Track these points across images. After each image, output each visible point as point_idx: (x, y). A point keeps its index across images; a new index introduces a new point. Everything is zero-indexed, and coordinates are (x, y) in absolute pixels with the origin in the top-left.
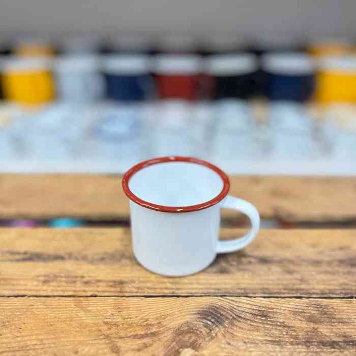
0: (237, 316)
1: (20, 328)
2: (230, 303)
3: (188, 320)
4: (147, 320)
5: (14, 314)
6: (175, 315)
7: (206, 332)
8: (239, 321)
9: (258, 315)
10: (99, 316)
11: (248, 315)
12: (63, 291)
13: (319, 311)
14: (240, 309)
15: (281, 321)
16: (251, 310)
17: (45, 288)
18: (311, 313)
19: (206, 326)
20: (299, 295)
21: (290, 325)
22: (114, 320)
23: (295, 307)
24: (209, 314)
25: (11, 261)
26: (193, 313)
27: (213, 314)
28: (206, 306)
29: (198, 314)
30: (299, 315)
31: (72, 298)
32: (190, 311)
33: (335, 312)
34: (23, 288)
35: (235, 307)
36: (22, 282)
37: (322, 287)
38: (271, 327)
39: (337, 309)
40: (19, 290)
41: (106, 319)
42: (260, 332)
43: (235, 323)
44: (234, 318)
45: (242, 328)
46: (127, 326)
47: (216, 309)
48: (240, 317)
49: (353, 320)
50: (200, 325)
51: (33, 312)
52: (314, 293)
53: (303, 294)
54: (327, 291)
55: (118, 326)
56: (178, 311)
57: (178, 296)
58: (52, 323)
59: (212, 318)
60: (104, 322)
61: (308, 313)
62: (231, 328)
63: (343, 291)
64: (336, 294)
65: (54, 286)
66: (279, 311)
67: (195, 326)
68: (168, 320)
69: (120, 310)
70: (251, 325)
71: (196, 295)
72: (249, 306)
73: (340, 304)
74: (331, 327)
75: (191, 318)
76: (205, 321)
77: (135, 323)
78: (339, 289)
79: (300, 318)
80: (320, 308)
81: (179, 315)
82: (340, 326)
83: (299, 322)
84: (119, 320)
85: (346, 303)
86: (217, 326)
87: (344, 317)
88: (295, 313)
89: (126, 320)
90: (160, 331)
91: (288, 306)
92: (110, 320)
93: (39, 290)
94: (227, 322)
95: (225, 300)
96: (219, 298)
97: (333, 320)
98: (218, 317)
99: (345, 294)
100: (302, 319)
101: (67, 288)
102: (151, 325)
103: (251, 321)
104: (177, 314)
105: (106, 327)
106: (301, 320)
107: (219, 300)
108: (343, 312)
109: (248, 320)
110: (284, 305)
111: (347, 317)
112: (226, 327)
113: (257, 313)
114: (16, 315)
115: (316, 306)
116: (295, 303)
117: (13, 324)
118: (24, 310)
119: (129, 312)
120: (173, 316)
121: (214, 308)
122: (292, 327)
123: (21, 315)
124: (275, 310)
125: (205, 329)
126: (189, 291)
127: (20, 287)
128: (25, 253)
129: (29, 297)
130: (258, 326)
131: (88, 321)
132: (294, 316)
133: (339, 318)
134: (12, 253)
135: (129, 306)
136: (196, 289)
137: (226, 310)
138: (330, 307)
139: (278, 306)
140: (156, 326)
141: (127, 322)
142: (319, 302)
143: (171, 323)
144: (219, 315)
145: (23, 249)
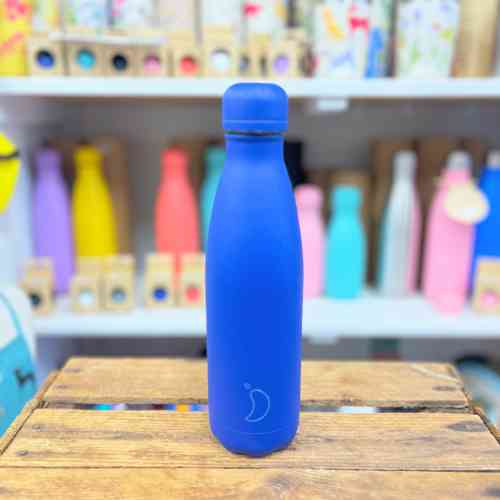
3: (260, 486)
11: (311, 482)
12: (152, 463)
17: (137, 461)
18: (365, 481)
20: (356, 468)
24: (278, 481)
25: (105, 438)
26: (264, 480)
29: (270, 481)
30: (355, 483)
31: (161, 469)
33: (385, 481)
34: (118, 461)
36: (117, 457)
37: (377, 462)
40: (115, 462)
43: (300, 489)
47: (284, 477)
50: (270, 489)
52: (369, 467)
53: (360, 467)
57: (252, 468)
60: (190, 488)
62: (296, 493)
64: (389, 468)
65: (145, 460)
67: (266, 490)
68: (245, 485)
71: (268, 467)
75: (263, 484)
76: (274, 487)
78: (391, 464)
85: (396, 474)
86: (284, 490)
87: (392, 485)
90: (237, 494)
93: (132, 463)
94: (293, 487)
95: (292, 471)
99: (396, 468)
101: (157, 461)
102: (229, 490)
103: (314, 488)
107: (287, 470)
113: (319, 481)
114: (116, 482)
115: (370, 476)
119: (210, 480)
124: (334, 479)
125: (275, 493)
126: (262, 464)
128: (117, 432)
129: (125, 468)
132: (350, 484)
134: (106, 432)
136: (268, 462)
137: (293, 478)
138: (380, 477)
140: (234, 490)
142: (372, 474)
145: (115, 430)
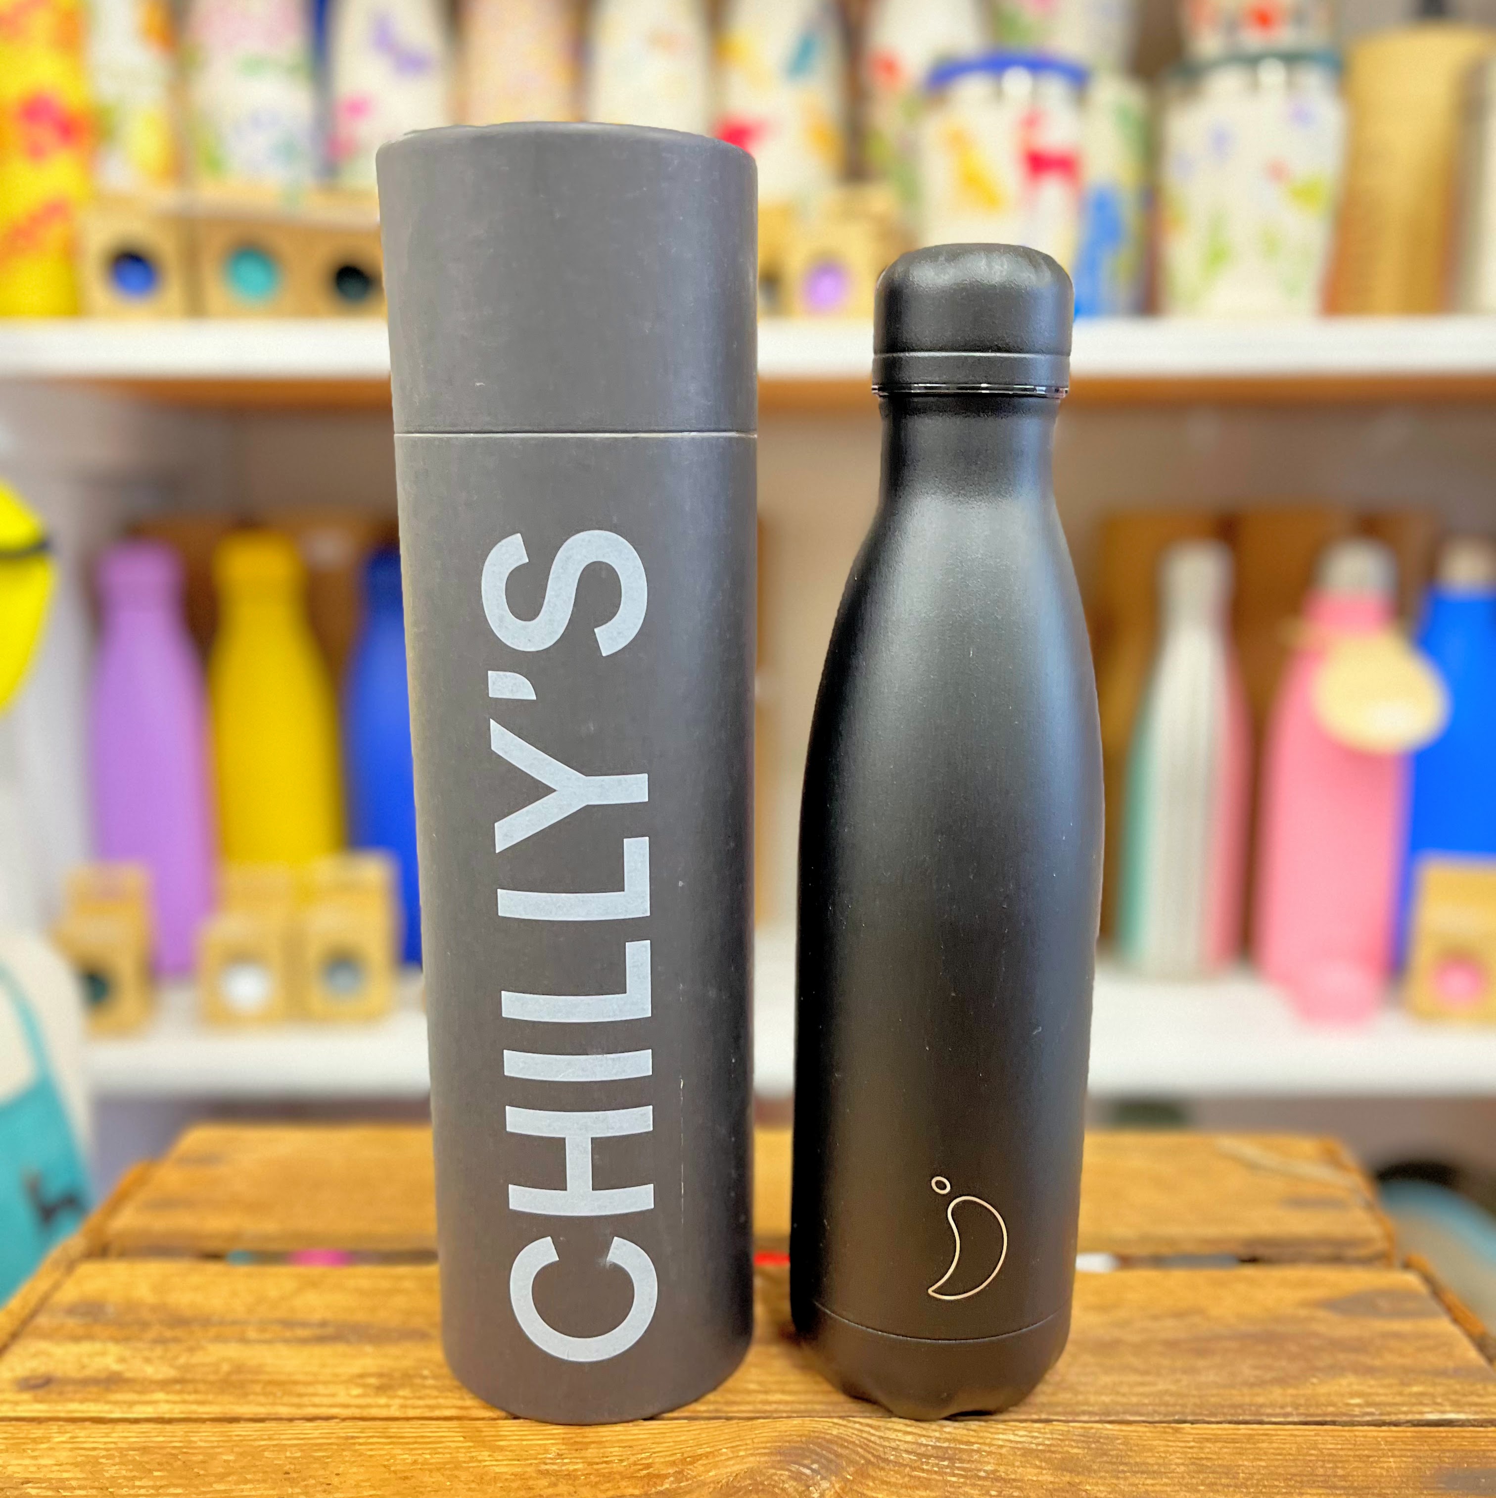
0: (878, 1457)
1: (330, 1484)
2: (861, 1431)
3: (751, 1465)
4: (648, 1466)
5: (311, 1456)
6: (722, 1455)
7: (796, 1490)
8: (883, 1469)
9: (931, 1456)
10: (527, 1459)
11: (904, 1455)
12: (431, 1407)
13: (1089, 1448)
14: (886, 1444)
15: (989, 1468)
16: (914, 1446)
17: (383, 1401)
18: (1068, 1452)
19: (797, 1477)
20: (1044, 1416)
21: (1013, 1476)
22: (564, 1468)
23: (1029, 1439)
24: (808, 1454)
25: (286, 1341)
26: (766, 1451)
27: (817, 1454)
28: (800, 1436)
29: (780, 1454)
30: (1037, 1456)
31: (454, 1424)
32: (758, 1448)
33: (1131, 1450)
34: (326, 1400)
35: (873, 1439)
36: (321, 1389)
38: (962, 1480)
39: (1138, 1445)
40: (315, 1405)
41: (546, 1464)
42: (932, 1490)
43: (872, 1473)
44: (869, 1462)
45: (887, 1483)
46: (598, 1479)
47: (824, 1443)
48: (887, 1461)
49: (1174, 1467)
50: (781, 1475)
51: (356, 1451)
52: (1084, 1413)
53: (1058, 1414)
54: (1119, 1408)
55: (576, 1478)
56: (727, 1448)
57: (728, 1419)
58: (409, 1474)
59: (813, 1462)
60: (541, 1472)
61: (1060, 1453)
62: (861, 1483)
63: (1162, 1409)
64: (1141, 1415)
65: (405, 1398)
66: (987, 1448)
67: (770, 1478)
68: (703, 1465)
69: (579, 1447)
70: (911, 1476)
71: (775, 1415)
72: (909, 1438)
73: (1148, 1434)
74: (1115, 1481)
75: (759, 1462)
76: (794, 1467)
77: (620, 1473)
78: (1150, 1404)
79: (1038, 1463)
80: (1095, 1442)
81: (731, 1455)
82: (1138, 1479)
83: (1036, 1471)
84: (576, 1467)
85: (1165, 1432)
86: (823, 1478)
87: (1151, 1461)
88: (1027, 1453)
89: (595, 1467)
90: (680, 1488)
91: (1012, 1437)
92: (555, 1467)
93: (369, 1406)
94: (851, 1469)
95: (850, 1425)
96: (835, 1420)
97: (1121, 1468)
98: (830, 1461)
99: (1166, 1415)
100: (1044, 1464)
101: (441, 1401)
102: (658, 1476)
103: (914, 1469)
104: (726, 1454)
105: (544, 1482)
106: (1040, 1468)
107: (836, 1424)
108: (1151, 1450)
109: (906, 1466)
110: (1001, 1436)
111: (1161, 1461)
112: (848, 1480)
113: (931, 1451)
114: (317, 1459)
115: (1082, 1438)
116: (1030, 1432)
117: (310, 1477)
118: (335, 1447)
119: (602, 1451)
120: (714, 1456)
121: (820, 1440)
122: (1014, 1480)
123: (328, 1457)
124: (976, 1447)
125: (795, 1484)
126: (760, 1407)
127: (316, 1400)
128: (323, 1324)
129: (344, 1419)
130: (930, 1480)
131: (497, 1469)
132: (1023, 1459)
133: (1137, 1464)
135: (604, 1439)
136: (779, 1402)
137: (850, 1446)
138: (1119, 1441)
139: (987, 1438)
140: (672, 1479)
141: (597, 1470)
142: (1093, 1431)
143: (709, 1471)
144: (832, 1457)
